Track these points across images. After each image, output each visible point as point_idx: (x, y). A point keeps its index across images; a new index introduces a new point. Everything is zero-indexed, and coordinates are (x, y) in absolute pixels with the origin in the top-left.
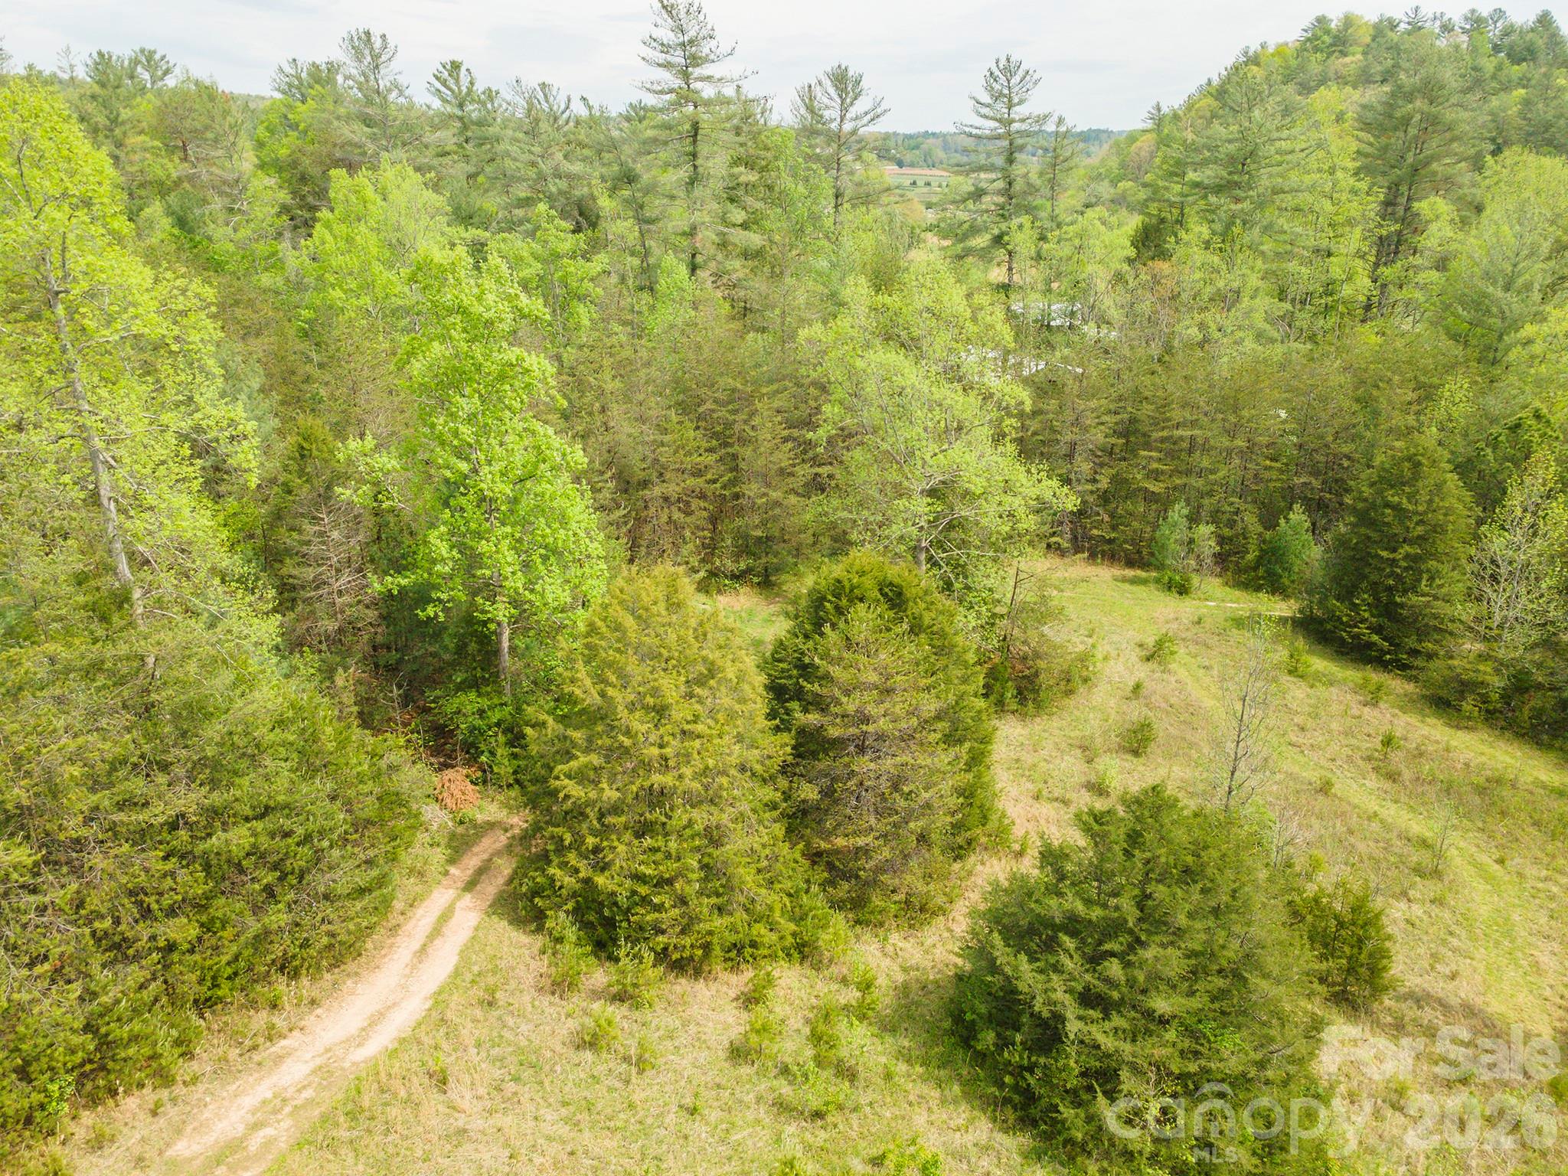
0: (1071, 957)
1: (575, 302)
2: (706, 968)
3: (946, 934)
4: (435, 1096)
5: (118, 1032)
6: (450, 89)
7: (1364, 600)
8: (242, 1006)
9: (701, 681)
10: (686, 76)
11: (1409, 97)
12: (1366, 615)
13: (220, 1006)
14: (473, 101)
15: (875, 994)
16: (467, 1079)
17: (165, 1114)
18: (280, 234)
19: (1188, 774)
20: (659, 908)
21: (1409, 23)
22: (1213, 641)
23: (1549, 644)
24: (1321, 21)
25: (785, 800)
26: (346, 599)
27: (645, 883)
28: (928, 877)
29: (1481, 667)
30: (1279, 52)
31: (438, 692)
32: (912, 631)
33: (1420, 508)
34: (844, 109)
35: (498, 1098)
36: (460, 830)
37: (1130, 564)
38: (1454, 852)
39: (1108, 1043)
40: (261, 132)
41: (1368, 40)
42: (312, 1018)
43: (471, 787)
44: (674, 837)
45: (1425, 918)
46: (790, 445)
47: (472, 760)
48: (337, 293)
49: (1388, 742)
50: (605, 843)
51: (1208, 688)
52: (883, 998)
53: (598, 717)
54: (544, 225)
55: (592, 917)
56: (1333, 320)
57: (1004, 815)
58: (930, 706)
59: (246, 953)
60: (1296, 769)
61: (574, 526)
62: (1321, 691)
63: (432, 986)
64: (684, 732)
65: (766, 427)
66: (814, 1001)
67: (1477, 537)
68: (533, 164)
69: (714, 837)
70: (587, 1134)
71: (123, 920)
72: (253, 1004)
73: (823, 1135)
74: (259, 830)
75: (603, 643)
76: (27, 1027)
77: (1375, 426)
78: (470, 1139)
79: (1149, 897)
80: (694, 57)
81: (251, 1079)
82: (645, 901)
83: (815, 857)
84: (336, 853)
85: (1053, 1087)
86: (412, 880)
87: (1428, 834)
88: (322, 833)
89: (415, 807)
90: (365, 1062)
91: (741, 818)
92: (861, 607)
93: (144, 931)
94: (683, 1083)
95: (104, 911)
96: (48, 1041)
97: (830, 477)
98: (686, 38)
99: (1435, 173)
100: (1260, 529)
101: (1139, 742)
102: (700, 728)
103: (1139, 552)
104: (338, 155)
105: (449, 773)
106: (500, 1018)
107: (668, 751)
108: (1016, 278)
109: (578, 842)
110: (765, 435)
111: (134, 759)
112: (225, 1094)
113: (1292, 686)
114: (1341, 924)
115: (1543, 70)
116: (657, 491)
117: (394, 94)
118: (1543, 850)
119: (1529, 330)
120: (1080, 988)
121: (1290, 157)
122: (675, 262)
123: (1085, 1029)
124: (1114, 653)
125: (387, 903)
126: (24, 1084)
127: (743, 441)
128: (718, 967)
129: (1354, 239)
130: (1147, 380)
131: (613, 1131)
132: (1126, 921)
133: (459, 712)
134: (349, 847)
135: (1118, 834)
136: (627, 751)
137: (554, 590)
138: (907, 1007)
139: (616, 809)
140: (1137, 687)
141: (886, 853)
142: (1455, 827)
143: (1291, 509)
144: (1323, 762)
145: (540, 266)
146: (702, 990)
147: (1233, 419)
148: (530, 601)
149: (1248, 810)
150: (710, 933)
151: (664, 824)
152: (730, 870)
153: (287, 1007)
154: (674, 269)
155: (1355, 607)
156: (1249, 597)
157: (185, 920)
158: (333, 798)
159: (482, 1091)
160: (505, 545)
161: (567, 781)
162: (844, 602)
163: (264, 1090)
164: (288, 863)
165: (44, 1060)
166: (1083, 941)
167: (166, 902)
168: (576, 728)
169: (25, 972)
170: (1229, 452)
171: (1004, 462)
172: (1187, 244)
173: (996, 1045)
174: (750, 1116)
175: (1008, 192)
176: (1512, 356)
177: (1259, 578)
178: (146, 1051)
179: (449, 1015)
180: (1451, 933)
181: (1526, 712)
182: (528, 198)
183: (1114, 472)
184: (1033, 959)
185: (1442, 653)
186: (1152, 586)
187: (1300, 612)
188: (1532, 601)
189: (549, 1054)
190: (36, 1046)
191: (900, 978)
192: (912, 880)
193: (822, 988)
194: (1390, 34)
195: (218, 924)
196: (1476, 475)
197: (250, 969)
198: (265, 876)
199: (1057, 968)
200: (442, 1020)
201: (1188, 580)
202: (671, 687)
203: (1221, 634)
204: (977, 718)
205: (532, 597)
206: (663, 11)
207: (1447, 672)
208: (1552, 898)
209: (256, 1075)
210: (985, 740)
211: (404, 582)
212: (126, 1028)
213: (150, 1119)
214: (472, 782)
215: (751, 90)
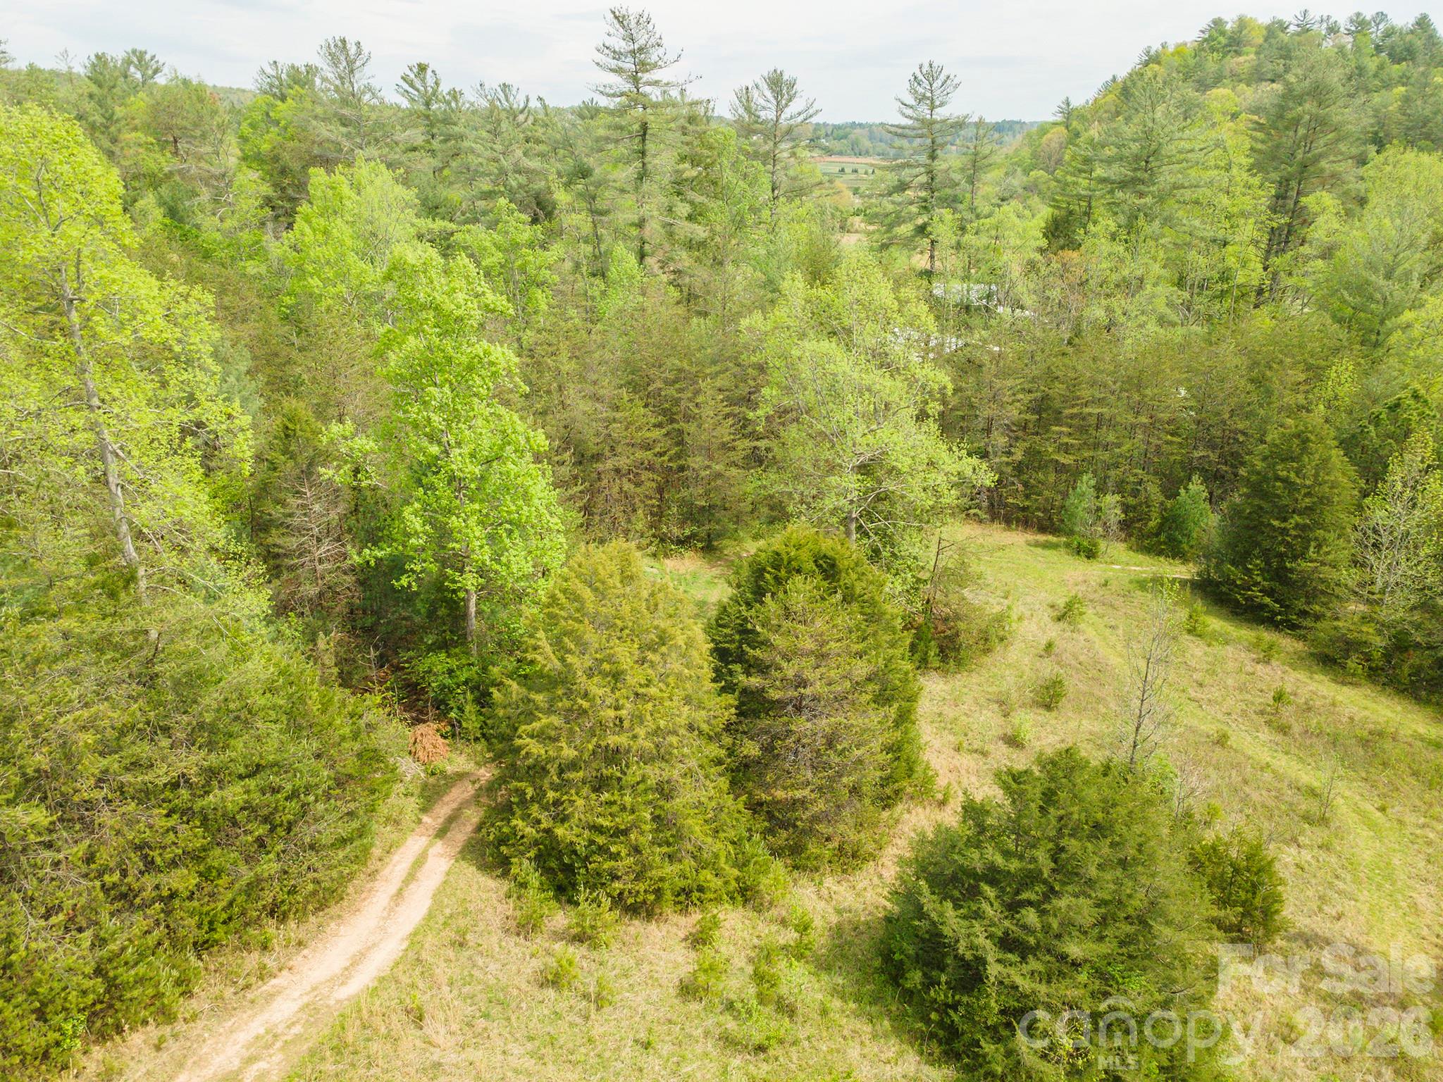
0: (992, 905)
1: (534, 289)
2: (657, 911)
3: (875, 879)
4: (412, 1031)
5: (125, 977)
6: (417, 90)
7: (1256, 565)
8: (236, 949)
9: (651, 647)
10: (635, 80)
11: (1300, 100)
12: (1259, 579)
13: (216, 948)
14: (438, 101)
15: (812, 935)
16: (441, 1016)
17: (168, 1049)
18: (263, 224)
19: (1097, 727)
20: (615, 857)
21: (1298, 26)
22: (1119, 602)
23: (1426, 606)
24: (1218, 23)
25: (729, 756)
26: (327, 566)
27: (602, 833)
28: (859, 826)
29: (1364, 629)
30: (1178, 52)
31: (411, 653)
32: (844, 600)
33: (1308, 482)
34: (780, 109)
35: (470, 1034)
36: (432, 780)
37: (1043, 530)
38: (1340, 801)
39: (1025, 984)
40: (245, 129)
41: (1261, 41)
42: (300, 958)
43: (441, 740)
44: (628, 791)
45: (1313, 862)
46: (731, 421)
47: (442, 715)
48: (314, 282)
49: (1279, 697)
50: (565, 797)
51: (1114, 647)
52: (819, 939)
53: (558, 682)
54: (505, 218)
55: (553, 864)
56: (1228, 303)
57: (928, 767)
58: (861, 669)
59: (240, 899)
60: (1195, 722)
61: (536, 502)
62: (1217, 649)
63: (408, 928)
64: (637, 694)
65: (710, 405)
66: (755, 941)
67: (1360, 508)
68: (496, 160)
69: (665, 791)
70: (550, 1067)
71: (130, 872)
72: (246, 946)
73: (765, 1067)
74: (252, 788)
75: (562, 613)
76: (43, 973)
77: (1269, 404)
78: (444, 1072)
79: (1062, 849)
80: (643, 63)
81: (245, 1016)
82: (602, 850)
83: (755, 807)
84: (320, 807)
85: (975, 1023)
86: (388, 828)
87: (1316, 784)
88: (308, 789)
89: (391, 761)
90: (348, 1000)
91: (688, 774)
92: (799, 578)
93: (149, 881)
94: (637, 1019)
95: (112, 864)
96: (63, 984)
97: (768, 450)
98: (636, 46)
99: (1322, 170)
100: (1162, 498)
101: (1051, 697)
102: (653, 691)
103: (1050, 519)
104: (316, 151)
105: (421, 728)
106: (470, 958)
107: (623, 713)
108: (937, 264)
109: (539, 797)
110: (708, 412)
111: (140, 726)
112: (221, 1030)
113: (1191, 645)
114: (1237, 871)
115: (1422, 69)
116: (609, 464)
117: (367, 97)
118: (1421, 799)
119: (1408, 316)
120: (1000, 934)
121: (1189, 155)
122: (625, 251)
123: (1005, 971)
124: (1028, 613)
125: (366, 850)
126: (41, 1023)
127: (688, 418)
128: (668, 910)
129: (1248, 230)
130: (1057, 361)
131: (574, 1064)
132: (1041, 872)
133: (430, 671)
134: (332, 801)
135: (1035, 793)
136: (585, 712)
137: (518, 561)
138: (841, 946)
139: (573, 765)
140: (1049, 646)
141: (821, 806)
142: (1341, 778)
143: (1190, 479)
144: (1220, 716)
145: (501, 255)
146: (654, 931)
147: (1136, 397)
148: (496, 572)
149: (1152, 763)
150: (662, 879)
151: (619, 779)
152: (680, 822)
153: (277, 949)
154: (624, 258)
155: (1248, 572)
156: (1151, 561)
157: (186, 872)
158: (318, 756)
159: (455, 1027)
160: (472, 521)
161: (528, 740)
162: (783, 573)
163: (257, 1026)
164: (277, 816)
165: (59, 1002)
166: (1003, 890)
167: (168, 856)
168: (539, 691)
169: (42, 923)
170: (1133, 427)
171: (927, 441)
172: (1094, 236)
173: (923, 984)
174: (699, 1049)
175: (929, 187)
176: (1393, 339)
177: (1161, 543)
178: (151, 992)
179: (424, 955)
180: (1337, 877)
181: (1406, 670)
182: (490, 192)
183: (1027, 445)
184: (957, 907)
185: (1329, 614)
186: (1063, 550)
187: (1198, 574)
188: (1411, 568)
189: (515, 992)
190: (51, 989)
191: (834, 919)
192: (845, 830)
193: (764, 929)
194: (1282, 35)
195: (214, 873)
196: (1359, 449)
197: (243, 914)
198: (257, 829)
199: (978, 915)
200: (418, 960)
201: (1095, 545)
202: (625, 654)
203: (1126, 595)
204: (905, 681)
205: (498, 567)
206: (616, 22)
207: (1333, 632)
208: (1429, 843)
209: (249, 1012)
210: (912, 699)
211: (380, 554)
212: (133, 972)
213: (154, 1054)
214: (442, 736)
215: (694, 93)
